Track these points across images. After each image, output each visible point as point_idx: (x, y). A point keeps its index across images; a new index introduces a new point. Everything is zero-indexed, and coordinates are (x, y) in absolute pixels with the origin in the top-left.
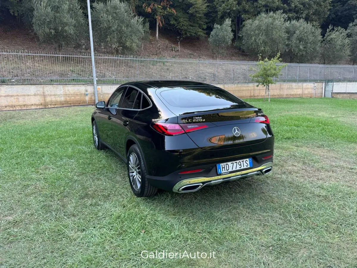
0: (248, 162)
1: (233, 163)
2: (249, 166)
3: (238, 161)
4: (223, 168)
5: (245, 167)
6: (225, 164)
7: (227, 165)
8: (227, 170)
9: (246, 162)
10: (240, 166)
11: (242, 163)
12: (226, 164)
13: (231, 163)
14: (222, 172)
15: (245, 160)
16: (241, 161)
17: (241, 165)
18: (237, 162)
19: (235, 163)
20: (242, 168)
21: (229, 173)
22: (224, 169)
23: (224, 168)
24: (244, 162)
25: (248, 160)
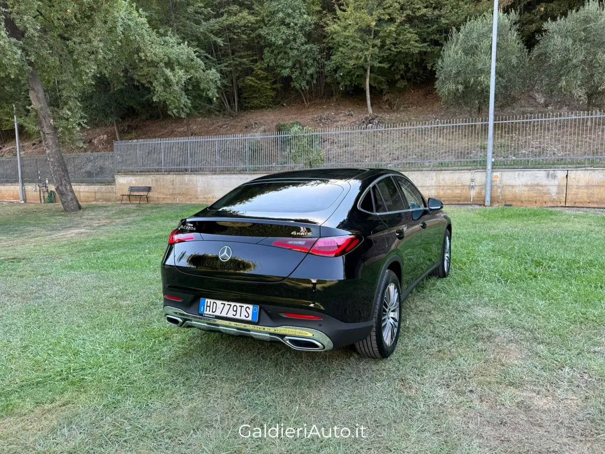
0: (250, 312)
1: (225, 304)
2: (250, 319)
3: (233, 304)
4: (207, 306)
5: (243, 318)
6: (212, 301)
7: (215, 304)
8: (212, 312)
9: (247, 309)
10: (235, 313)
11: (239, 309)
12: (214, 302)
13: (222, 304)
14: (205, 312)
15: (245, 306)
16: (238, 305)
17: (236, 311)
18: (231, 305)
19: (228, 304)
20: (238, 317)
21: (214, 317)
22: (208, 308)
23: (210, 307)
24: (243, 309)
25: (251, 306)
